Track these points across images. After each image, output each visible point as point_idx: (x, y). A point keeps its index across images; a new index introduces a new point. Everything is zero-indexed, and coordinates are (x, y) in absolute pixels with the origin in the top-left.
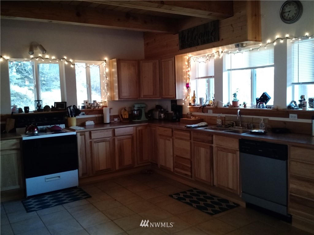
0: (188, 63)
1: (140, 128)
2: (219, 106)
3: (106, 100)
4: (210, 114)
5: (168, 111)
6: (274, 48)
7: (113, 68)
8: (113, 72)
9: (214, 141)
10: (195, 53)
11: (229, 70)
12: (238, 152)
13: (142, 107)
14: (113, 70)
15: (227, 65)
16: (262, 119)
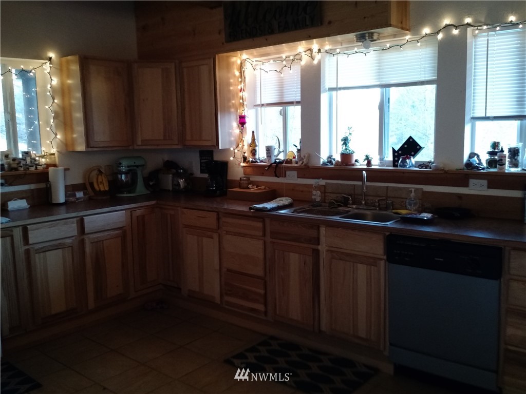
0: (241, 73)
1: (139, 212)
2: (313, 163)
3: (54, 151)
4: (292, 178)
5: (192, 174)
6: (437, 45)
7: (69, 76)
8: (69, 87)
9: (323, 239)
10: (255, 51)
11: (331, 89)
12: (382, 263)
13: (137, 166)
14: (69, 82)
15: (328, 80)
16: (413, 190)
